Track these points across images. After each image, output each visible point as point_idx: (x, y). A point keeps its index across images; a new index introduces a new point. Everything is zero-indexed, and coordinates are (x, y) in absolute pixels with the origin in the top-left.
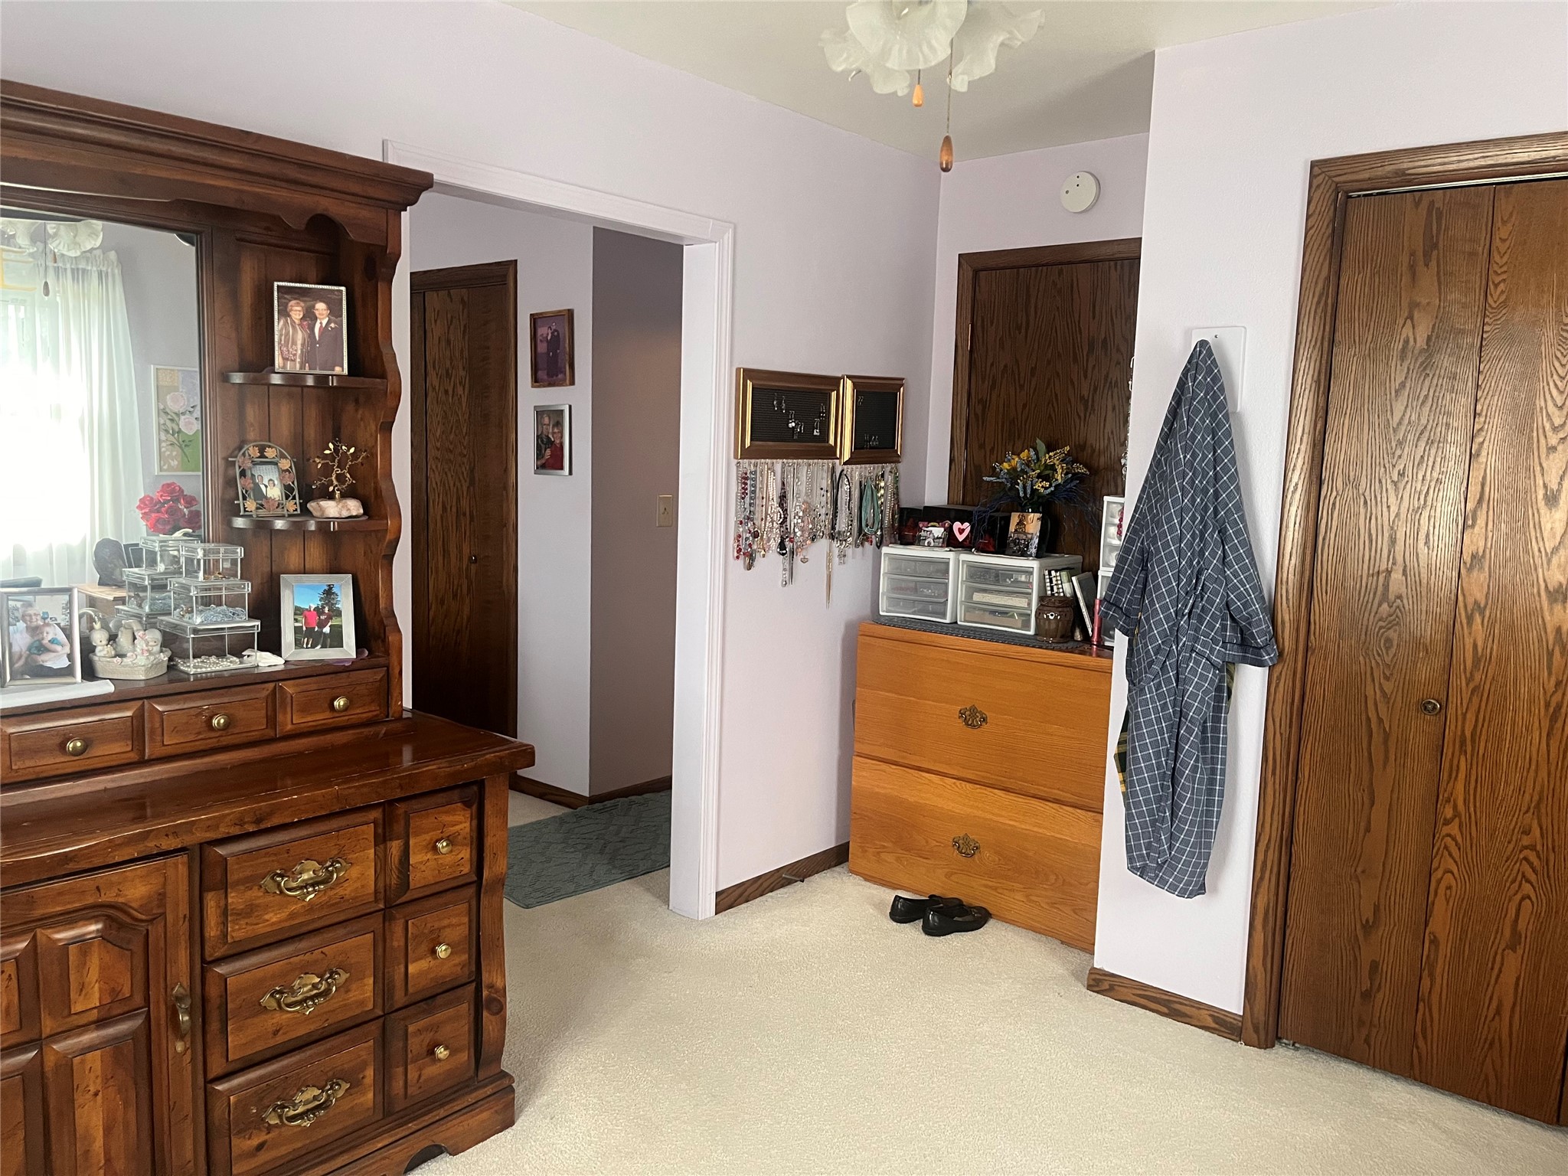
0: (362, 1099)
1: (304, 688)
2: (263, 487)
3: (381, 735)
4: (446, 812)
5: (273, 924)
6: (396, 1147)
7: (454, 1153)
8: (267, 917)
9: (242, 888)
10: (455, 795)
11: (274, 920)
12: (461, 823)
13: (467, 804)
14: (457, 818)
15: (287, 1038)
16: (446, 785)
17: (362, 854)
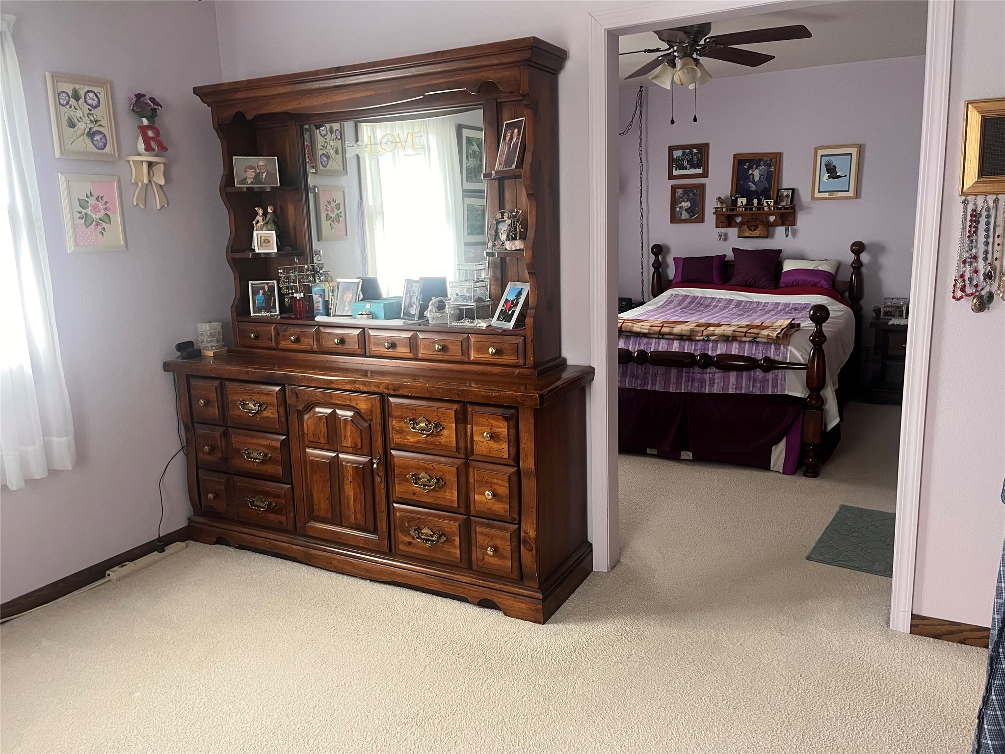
0: (454, 551)
1: (479, 339)
2: (500, 234)
3: (516, 374)
4: (493, 419)
5: (411, 442)
6: (472, 587)
7: (506, 614)
8: (409, 438)
9: (398, 420)
10: (500, 411)
11: (411, 440)
12: (502, 428)
13: (507, 419)
14: (501, 425)
15: (419, 499)
16: (483, 402)
17: (449, 425)
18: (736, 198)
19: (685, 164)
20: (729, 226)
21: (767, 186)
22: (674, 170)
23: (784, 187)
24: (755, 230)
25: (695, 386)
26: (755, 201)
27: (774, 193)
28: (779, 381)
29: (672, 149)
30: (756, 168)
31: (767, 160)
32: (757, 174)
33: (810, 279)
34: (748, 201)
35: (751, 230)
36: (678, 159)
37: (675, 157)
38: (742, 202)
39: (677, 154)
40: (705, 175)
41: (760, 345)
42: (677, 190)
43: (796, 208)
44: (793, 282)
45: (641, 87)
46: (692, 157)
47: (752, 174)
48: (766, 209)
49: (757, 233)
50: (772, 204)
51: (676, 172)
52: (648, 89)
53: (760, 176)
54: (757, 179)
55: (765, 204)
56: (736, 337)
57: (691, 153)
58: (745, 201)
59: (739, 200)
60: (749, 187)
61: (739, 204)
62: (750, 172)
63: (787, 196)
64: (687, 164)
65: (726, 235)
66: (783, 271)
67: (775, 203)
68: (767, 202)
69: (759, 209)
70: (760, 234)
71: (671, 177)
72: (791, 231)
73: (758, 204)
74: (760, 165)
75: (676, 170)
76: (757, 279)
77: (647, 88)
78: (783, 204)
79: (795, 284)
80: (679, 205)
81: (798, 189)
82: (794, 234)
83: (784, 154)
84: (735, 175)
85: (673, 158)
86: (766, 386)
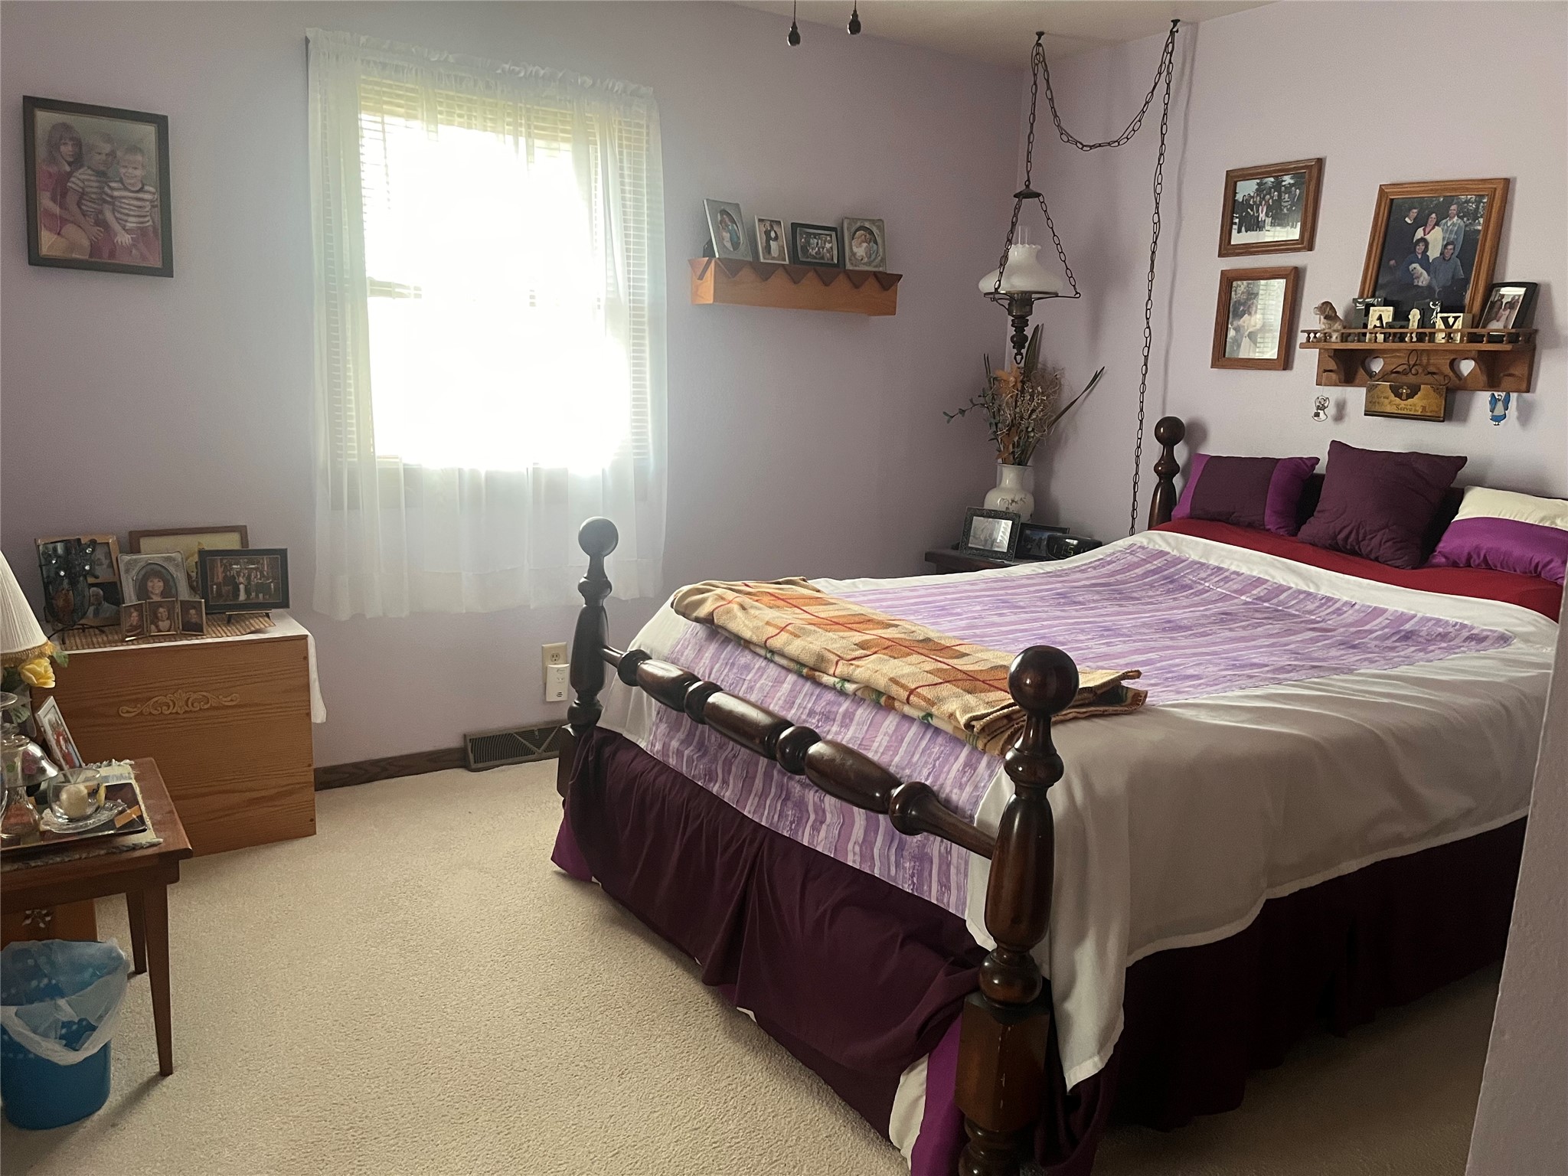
18: (1368, 306)
19: (1262, 216)
20: (1348, 380)
21: (1461, 274)
22: (1234, 232)
23: (1508, 280)
24: (1410, 396)
25: (787, 816)
26: (1415, 315)
27: (1473, 296)
28: (953, 870)
29: (1233, 179)
30: (1437, 224)
31: (1467, 202)
32: (1435, 239)
33: (1518, 550)
34: (1396, 316)
35: (1398, 395)
36: (1246, 204)
37: (1239, 197)
38: (1380, 318)
39: (1246, 189)
40: (1307, 241)
41: (940, 740)
42: (1235, 284)
43: (1538, 342)
44: (1469, 557)
45: (1175, 22)
46: (1280, 196)
47: (1423, 240)
48: (1440, 337)
49: (1417, 403)
50: (1458, 325)
51: (1238, 238)
52: (1197, 28)
53: (1445, 246)
54: (1434, 253)
55: (1440, 325)
56: (894, 699)
57: (1278, 185)
58: (1388, 313)
59: (1375, 312)
60: (1411, 276)
61: (1373, 321)
62: (1420, 234)
63: (1511, 305)
64: (1267, 215)
65: (1341, 407)
66: (1457, 518)
67: (1475, 323)
68: (1445, 320)
69: (1421, 338)
70: (1424, 408)
71: (1226, 249)
72: (1519, 408)
73: (1422, 323)
74: (1446, 215)
75: (1239, 231)
76: (1362, 532)
77: (1195, 25)
78: (1496, 326)
79: (1475, 561)
80: (1235, 323)
81: (1548, 286)
82: (1526, 416)
83: (1518, 181)
84: (1379, 241)
85: (1235, 201)
86: (926, 874)
